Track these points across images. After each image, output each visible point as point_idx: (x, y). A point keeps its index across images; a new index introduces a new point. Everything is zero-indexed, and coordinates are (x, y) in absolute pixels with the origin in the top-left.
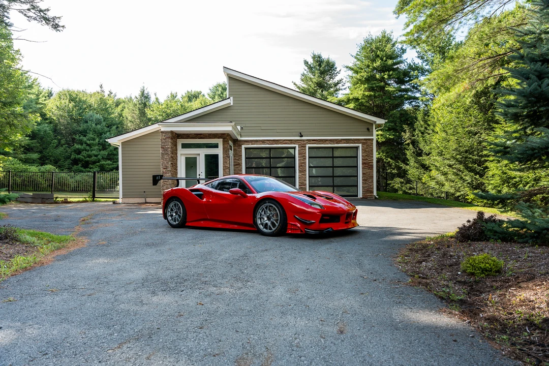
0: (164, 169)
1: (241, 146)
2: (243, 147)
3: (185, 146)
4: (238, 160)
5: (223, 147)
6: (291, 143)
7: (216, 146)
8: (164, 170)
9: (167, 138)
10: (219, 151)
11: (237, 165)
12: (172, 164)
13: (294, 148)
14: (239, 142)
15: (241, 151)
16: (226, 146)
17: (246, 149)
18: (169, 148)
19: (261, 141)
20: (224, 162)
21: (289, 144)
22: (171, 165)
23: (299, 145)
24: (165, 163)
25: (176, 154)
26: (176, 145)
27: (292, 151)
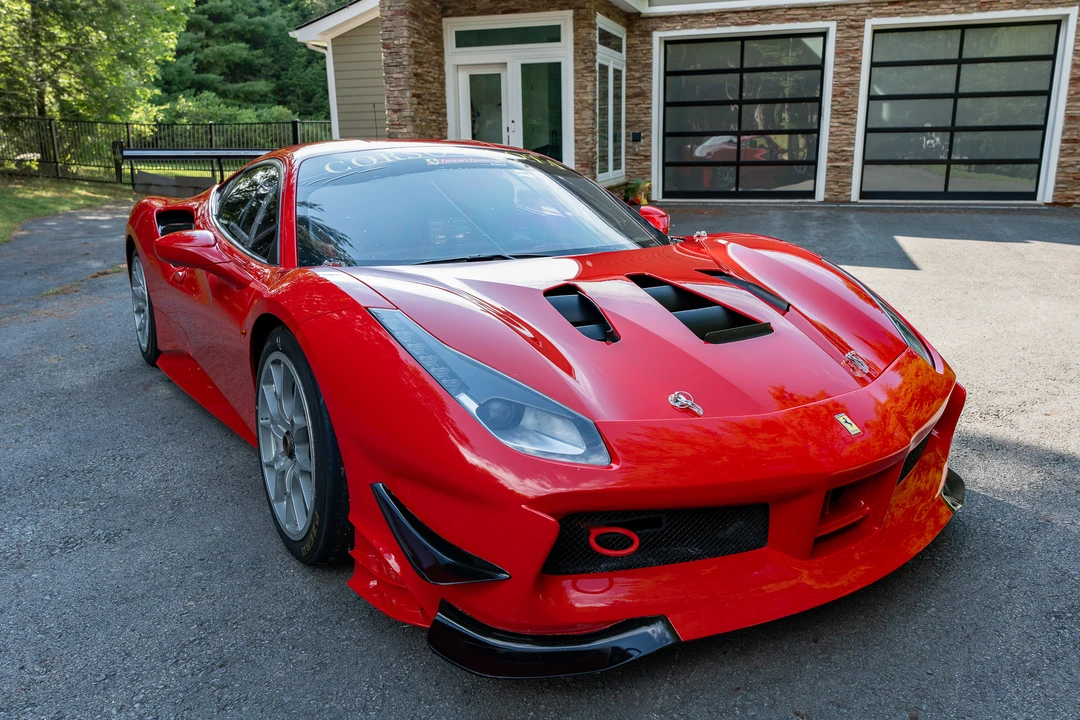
0: (395, 111)
1: (648, 34)
2: (657, 36)
3: (465, 39)
4: (640, 79)
5: (575, 36)
6: (813, 18)
7: (552, 34)
8: (395, 116)
9: (398, 13)
10: (563, 53)
11: (636, 95)
12: (414, 95)
13: (824, 34)
14: (643, 23)
15: (650, 51)
16: (583, 32)
17: (667, 43)
18: (402, 46)
19: (713, 14)
20: (579, 87)
21: (805, 20)
22: (415, 100)
23: (840, 22)
24: (396, 94)
25: (441, 66)
26: (438, 39)
27: (815, 44)
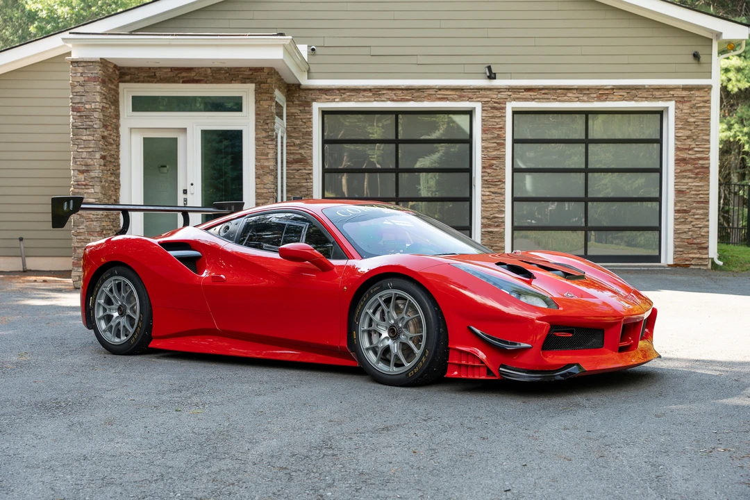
0: (82, 172)
1: (310, 106)
2: (316, 107)
3: (141, 104)
4: (300, 146)
5: (257, 108)
6: (461, 98)
7: (235, 105)
8: (81, 177)
9: (90, 79)
10: (244, 122)
11: (296, 161)
12: (103, 157)
13: (470, 113)
14: (302, 94)
15: (310, 120)
16: (265, 104)
17: (324, 113)
18: (94, 110)
19: (370, 90)
20: (260, 155)
21: (454, 100)
22: (102, 162)
23: (484, 103)
24: (84, 155)
25: (117, 127)
26: (115, 102)
27: (462, 121)
